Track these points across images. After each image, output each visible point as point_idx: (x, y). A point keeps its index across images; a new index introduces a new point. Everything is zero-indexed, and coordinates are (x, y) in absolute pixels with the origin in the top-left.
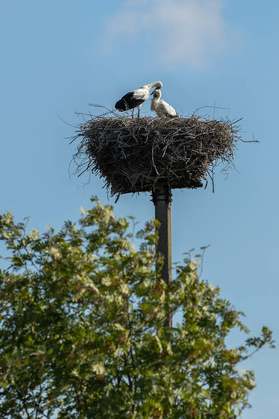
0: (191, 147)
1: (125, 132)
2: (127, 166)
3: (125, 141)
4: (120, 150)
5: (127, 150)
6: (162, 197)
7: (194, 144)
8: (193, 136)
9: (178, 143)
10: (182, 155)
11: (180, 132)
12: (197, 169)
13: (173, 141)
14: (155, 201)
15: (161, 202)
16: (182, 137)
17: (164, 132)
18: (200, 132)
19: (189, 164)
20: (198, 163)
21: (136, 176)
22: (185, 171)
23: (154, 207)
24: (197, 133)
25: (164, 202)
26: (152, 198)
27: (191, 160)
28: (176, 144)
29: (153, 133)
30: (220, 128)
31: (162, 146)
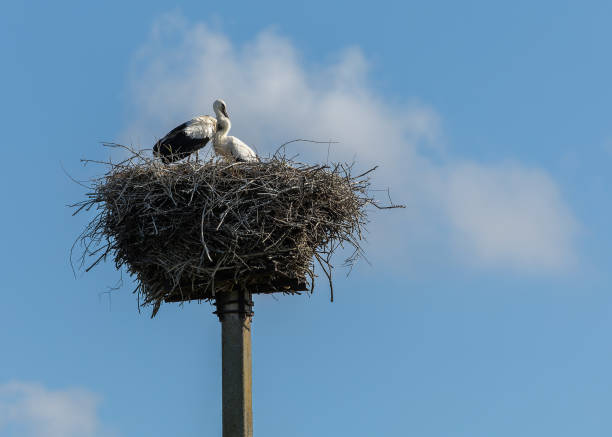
0: (273, 213)
1: (158, 188)
2: (165, 250)
3: (156, 204)
4: (149, 219)
5: (162, 220)
6: (233, 307)
7: (276, 208)
8: (273, 193)
9: (247, 206)
10: (256, 227)
11: (252, 186)
12: (287, 253)
13: (238, 201)
14: (221, 313)
15: (232, 315)
16: (254, 193)
17: (223, 187)
18: (288, 187)
19: (269, 243)
20: (288, 243)
21: (179, 267)
22: (265, 257)
23: (220, 324)
24: (282, 187)
25: (236, 316)
26: (215, 308)
27: (274, 237)
28: (244, 208)
29: (204, 189)
30: (328, 179)
31: (218, 211)
